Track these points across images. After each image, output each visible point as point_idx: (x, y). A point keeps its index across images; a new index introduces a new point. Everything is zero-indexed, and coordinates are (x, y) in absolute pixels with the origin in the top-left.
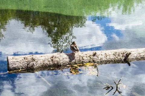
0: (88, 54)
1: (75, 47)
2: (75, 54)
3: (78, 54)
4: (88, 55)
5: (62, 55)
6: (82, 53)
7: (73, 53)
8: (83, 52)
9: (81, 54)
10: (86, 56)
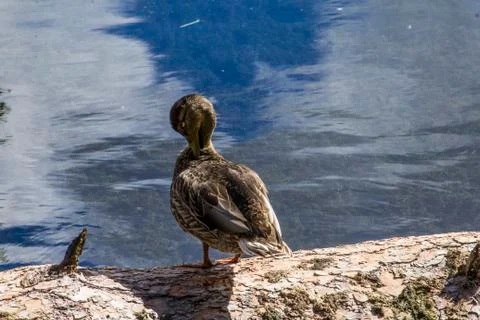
0: (385, 277)
1: (224, 204)
2: (228, 278)
3: (271, 278)
4: (393, 288)
5: (84, 294)
6: (319, 264)
7: (208, 264)
8: (322, 253)
9: (309, 275)
10: (363, 293)
